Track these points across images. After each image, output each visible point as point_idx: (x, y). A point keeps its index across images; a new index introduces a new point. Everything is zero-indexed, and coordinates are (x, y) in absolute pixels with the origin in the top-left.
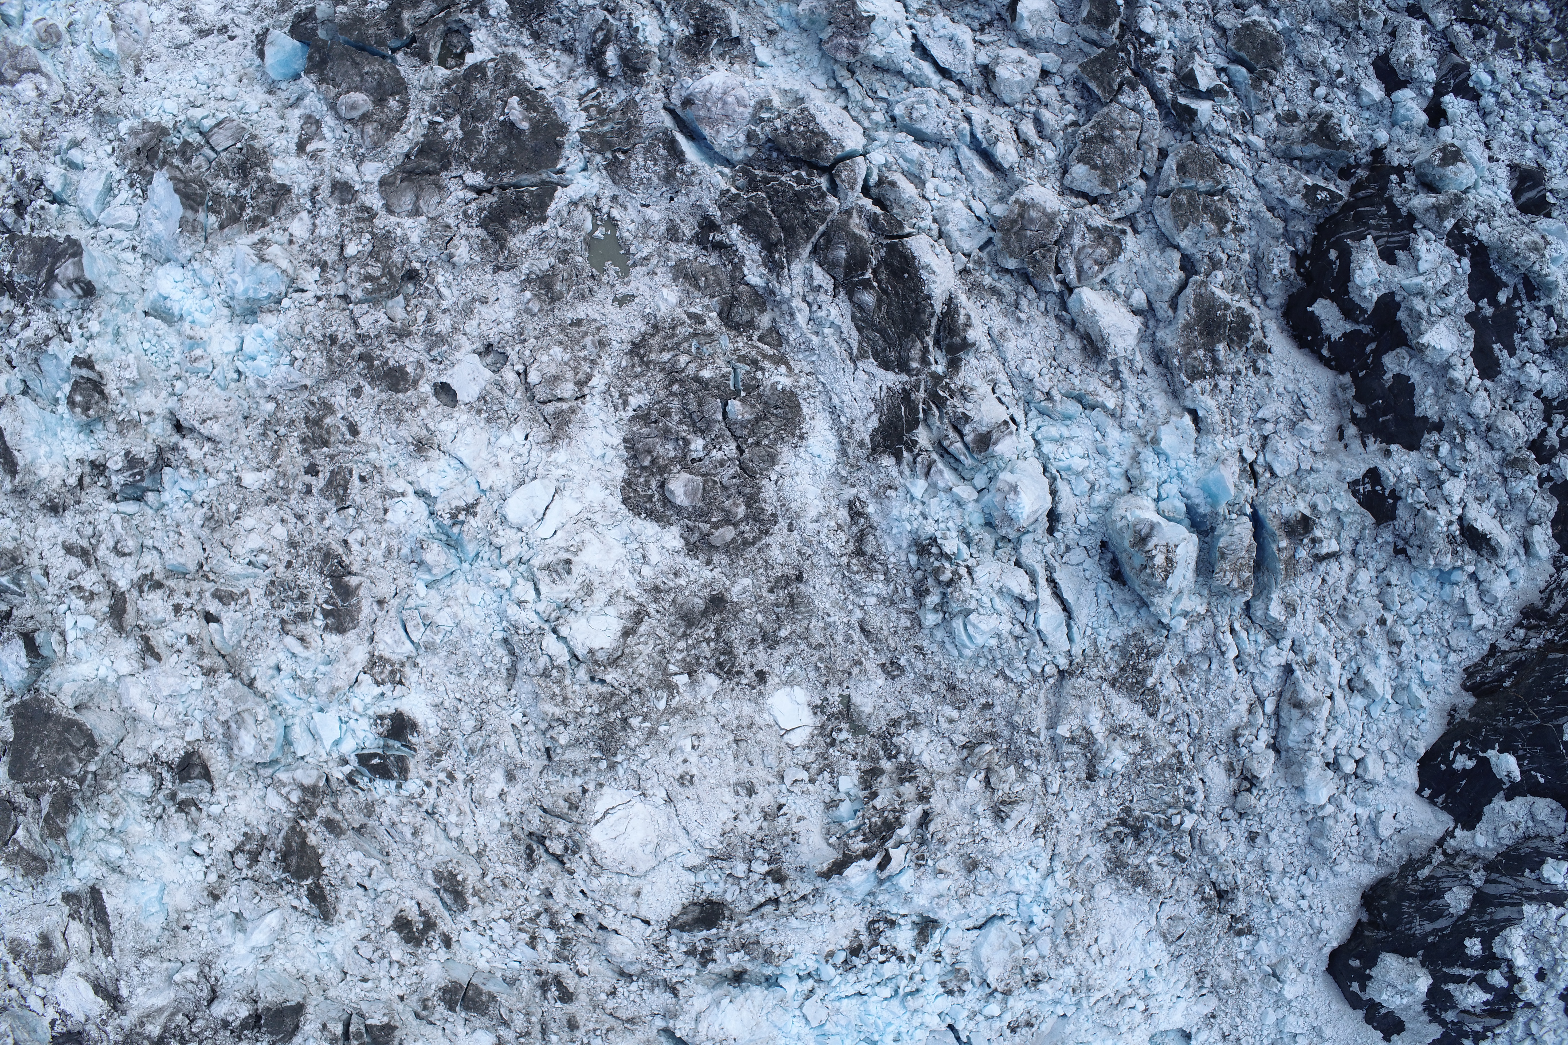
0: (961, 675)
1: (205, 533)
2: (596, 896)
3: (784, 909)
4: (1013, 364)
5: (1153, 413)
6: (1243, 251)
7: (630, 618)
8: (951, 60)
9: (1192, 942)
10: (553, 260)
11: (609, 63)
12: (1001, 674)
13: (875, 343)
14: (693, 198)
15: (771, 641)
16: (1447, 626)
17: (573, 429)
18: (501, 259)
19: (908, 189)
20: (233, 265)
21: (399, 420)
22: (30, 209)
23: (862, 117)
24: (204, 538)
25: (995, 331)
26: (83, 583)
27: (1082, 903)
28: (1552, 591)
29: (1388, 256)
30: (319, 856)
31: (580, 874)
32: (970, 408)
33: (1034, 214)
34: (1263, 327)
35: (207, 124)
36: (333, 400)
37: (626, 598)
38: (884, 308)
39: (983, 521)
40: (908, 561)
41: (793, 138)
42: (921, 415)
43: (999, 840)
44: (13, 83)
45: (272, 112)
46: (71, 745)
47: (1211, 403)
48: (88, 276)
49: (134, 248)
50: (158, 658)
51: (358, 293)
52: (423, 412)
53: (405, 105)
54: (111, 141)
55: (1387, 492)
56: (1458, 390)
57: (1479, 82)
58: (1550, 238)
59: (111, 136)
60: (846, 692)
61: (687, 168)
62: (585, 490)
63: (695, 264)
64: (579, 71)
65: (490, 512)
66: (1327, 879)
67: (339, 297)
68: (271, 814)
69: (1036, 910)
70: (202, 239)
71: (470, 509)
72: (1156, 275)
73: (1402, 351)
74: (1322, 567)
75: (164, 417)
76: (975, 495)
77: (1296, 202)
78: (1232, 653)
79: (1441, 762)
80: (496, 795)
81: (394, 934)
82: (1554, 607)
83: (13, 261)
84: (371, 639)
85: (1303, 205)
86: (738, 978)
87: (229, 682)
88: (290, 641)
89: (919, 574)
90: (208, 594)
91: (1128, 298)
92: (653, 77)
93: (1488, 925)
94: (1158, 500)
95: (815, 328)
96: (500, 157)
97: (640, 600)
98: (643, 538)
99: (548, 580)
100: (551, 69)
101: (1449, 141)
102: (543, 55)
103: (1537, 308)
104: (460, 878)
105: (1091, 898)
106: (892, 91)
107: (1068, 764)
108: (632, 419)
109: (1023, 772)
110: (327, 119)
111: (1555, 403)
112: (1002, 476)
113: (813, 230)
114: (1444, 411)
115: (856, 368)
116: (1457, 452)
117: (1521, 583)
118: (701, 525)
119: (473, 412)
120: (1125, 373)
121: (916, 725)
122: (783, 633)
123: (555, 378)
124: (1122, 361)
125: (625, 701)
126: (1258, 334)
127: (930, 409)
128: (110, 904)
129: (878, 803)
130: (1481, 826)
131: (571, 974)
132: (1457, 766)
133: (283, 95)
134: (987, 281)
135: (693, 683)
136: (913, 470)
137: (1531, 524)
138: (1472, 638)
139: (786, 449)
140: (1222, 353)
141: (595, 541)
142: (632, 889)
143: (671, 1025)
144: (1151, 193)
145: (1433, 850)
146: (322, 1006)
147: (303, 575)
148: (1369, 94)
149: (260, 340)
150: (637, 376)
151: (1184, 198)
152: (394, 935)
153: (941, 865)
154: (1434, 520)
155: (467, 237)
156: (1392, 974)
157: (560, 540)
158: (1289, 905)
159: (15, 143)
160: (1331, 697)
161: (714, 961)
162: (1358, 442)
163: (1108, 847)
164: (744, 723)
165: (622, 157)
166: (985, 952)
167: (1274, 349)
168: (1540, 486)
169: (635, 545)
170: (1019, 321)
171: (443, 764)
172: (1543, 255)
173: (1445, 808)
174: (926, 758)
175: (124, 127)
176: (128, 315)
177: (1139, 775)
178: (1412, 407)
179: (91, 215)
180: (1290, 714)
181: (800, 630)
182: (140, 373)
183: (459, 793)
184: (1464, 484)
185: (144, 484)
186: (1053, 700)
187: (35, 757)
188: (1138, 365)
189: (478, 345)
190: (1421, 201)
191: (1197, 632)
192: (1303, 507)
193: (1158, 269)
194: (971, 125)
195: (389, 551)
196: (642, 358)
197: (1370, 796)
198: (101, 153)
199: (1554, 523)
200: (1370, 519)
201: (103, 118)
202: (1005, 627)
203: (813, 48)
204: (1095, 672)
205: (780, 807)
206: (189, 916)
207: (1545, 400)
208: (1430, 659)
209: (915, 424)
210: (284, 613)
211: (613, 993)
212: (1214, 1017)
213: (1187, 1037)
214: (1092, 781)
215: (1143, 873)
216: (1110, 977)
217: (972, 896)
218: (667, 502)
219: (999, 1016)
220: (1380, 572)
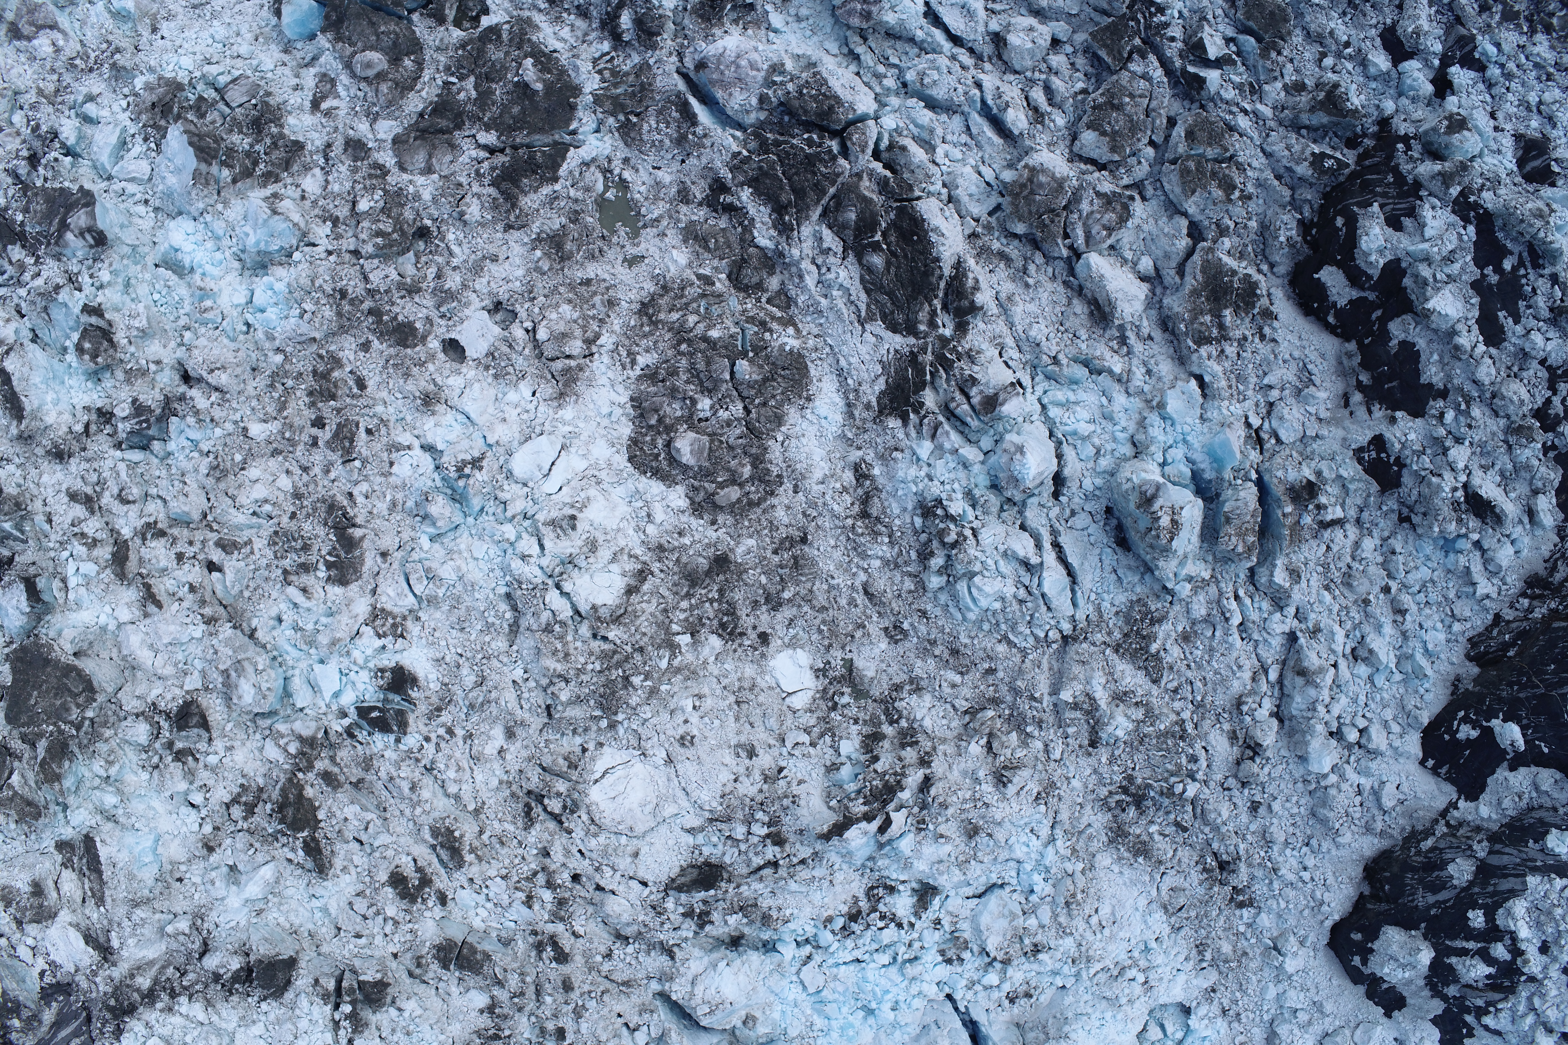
0: (965, 640)
1: (210, 482)
2: (594, 856)
3: (782, 872)
4: (1020, 329)
5: (1160, 379)
6: (1250, 219)
7: (634, 575)
8: (962, 27)
9: (1193, 914)
10: (563, 220)
11: (624, 27)
12: (1005, 639)
13: (884, 305)
14: (704, 161)
15: (774, 603)
16: (1452, 595)
17: (580, 387)
18: (512, 218)
19: (918, 154)
20: (245, 218)
21: (407, 375)
22: (44, 161)
23: (874, 83)
24: (208, 487)
25: (1003, 296)
26: (86, 530)
27: (1083, 872)
28: (1556, 560)
29: (1394, 223)
30: (316, 809)
31: (578, 834)
32: (977, 371)
33: (1043, 179)
34: (1269, 295)
35: (223, 80)
36: (341, 354)
37: (630, 556)
38: (893, 270)
39: (988, 483)
40: (913, 523)
41: (805, 102)
43: (1001, 805)
44: (29, 39)
45: (287, 71)
46: (69, 690)
47: (1218, 369)
48: (100, 225)
49: (146, 202)
50: (159, 605)
51: (369, 248)
52: (431, 367)
53: (420, 65)
54: (126, 96)
55: (1392, 460)
56: (1464, 357)
57: (1485, 53)
58: (1554, 206)
59: (126, 91)
60: (849, 656)
61: (699, 130)
62: (591, 447)
63: (705, 226)
64: (594, 35)
65: (497, 467)
66: (1329, 850)
67: (350, 252)
68: (268, 765)
69: (1037, 878)
70: (215, 192)
71: (476, 463)
72: (1164, 241)
73: (1408, 318)
74: (1327, 534)
75: (172, 367)
76: (981, 457)
77: (1303, 169)
78: (1236, 620)
79: (1445, 732)
80: (495, 752)
81: (389, 890)
82: (1558, 577)
83: (26, 210)
84: (374, 592)
85: (1310, 172)
86: (735, 942)
87: (230, 631)
88: (293, 592)
89: (924, 537)
90: (211, 543)
91: (1135, 264)
92: (667, 41)
93: (1491, 897)
94: (1163, 465)
95: (824, 291)
96: (513, 117)
97: (644, 558)
98: (648, 497)
99: (552, 535)
100: (565, 32)
101: (1455, 110)
102: (558, 19)
103: (1542, 276)
104: (457, 834)
105: (1092, 867)
106: (904, 58)
107: (1071, 730)
108: (639, 378)
109: (1025, 738)
110: (342, 77)
111: (1560, 372)
112: (1008, 437)
113: (824, 192)
114: (1449, 378)
115: (864, 330)
116: (1462, 419)
117: (1525, 552)
118: (706, 485)
119: (481, 368)
120: (1132, 339)
121: (918, 690)
122: (786, 595)
123: (564, 335)
124: (1129, 327)
125: (627, 659)
126: (1265, 301)
127: (937, 371)
128: (103, 852)
129: (879, 766)
130: (1485, 797)
131: (567, 935)
132: (1461, 736)
133: (299, 55)
134: (996, 246)
135: (696, 643)
136: (919, 432)
137: (1536, 492)
138: (1476, 607)
139: (792, 411)
140: (1229, 318)
141: (601, 498)
142: (630, 850)
143: (667, 987)
144: (1159, 161)
145: (1436, 821)
146: (315, 961)
147: (307, 526)
148: (1376, 65)
149: (270, 293)
150: (645, 336)
151: (1192, 165)
152: (389, 892)
153: (942, 829)
154: (1439, 486)
155: (478, 196)
156: (1395, 947)
157: (565, 496)
158: (1291, 877)
159: (31, 97)
160: (1335, 666)
161: (712, 923)
162: (1363, 409)
163: (1110, 815)
164: (746, 685)
165: (634, 119)
166: (985, 920)
167: (1280, 316)
168: (1545, 455)
169: (640, 504)
170: (1027, 286)
171: (442, 719)
172: (1548, 223)
173: (1448, 779)
174: (927, 723)
175: (139, 83)
176: (139, 267)
177: (1141, 743)
178: (1417, 373)
179: (104, 168)
180: (1294, 682)
181: (803, 592)
182: (149, 322)
183: (458, 750)
184: (1469, 452)
185: (150, 432)
186: (1056, 666)
187: (32, 702)
188: (1145, 331)
189: (487, 302)
190: (1427, 168)
191: (1201, 598)
192: (1308, 473)
193: (1166, 235)
194: (982, 91)
195: (394, 504)
196: (650, 318)
197: (1373, 765)
198: (116, 108)
199: (1558, 492)
200: (1375, 487)
201: (120, 73)
202: (1009, 590)
203: (826, 14)
204: (1099, 637)
205: (781, 770)
206: (183, 868)
207: (1550, 369)
208: (1434, 628)
209: (922, 385)
210: (287, 563)
211: (609, 955)
212: (1214, 991)
213: (1186, 1011)
214: (1094, 747)
215: (1144, 843)
216: (1110, 948)
217: (973, 862)
218: (673, 461)
219: (998, 986)
220: (1385, 540)
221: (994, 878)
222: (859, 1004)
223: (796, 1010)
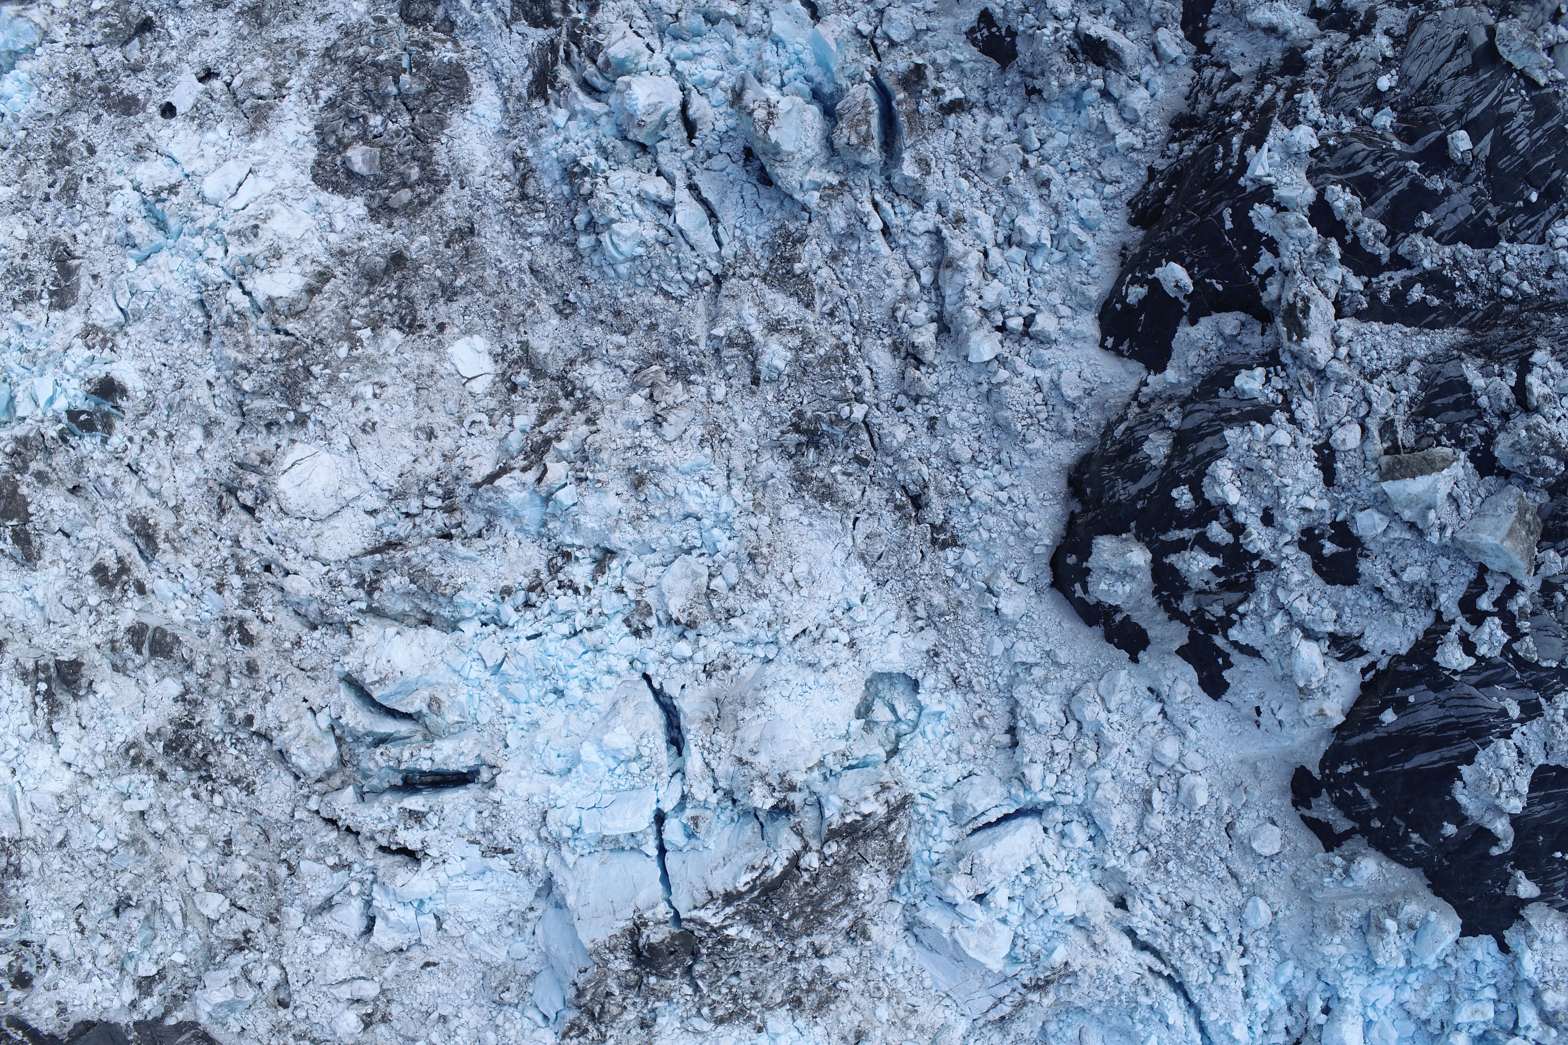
0: (623, 299)
2: (278, 539)
3: (456, 542)
7: (315, 277)
9: (894, 561)
12: (660, 290)
15: (449, 293)
16: (1094, 154)
17: (271, 123)
27: (769, 526)
28: (1196, 93)
30: (29, 504)
31: (267, 521)
32: (603, 39)
36: (76, 128)
37: (313, 261)
40: (561, 191)
42: (562, 53)
43: (662, 449)
51: (99, 39)
52: (147, 126)
55: (1003, 31)
60: (524, 337)
62: (278, 171)
65: (193, 193)
69: (720, 535)
71: (173, 189)
74: (952, 119)
76: (607, 109)
78: (876, 224)
79: (1117, 302)
80: (194, 451)
84: (87, 311)
88: (20, 317)
89: (574, 204)
97: (326, 262)
98: (330, 209)
99: (237, 243)
104: (151, 522)
105: (779, 521)
107: (729, 368)
108: (321, 109)
109: (689, 385)
115: (511, 31)
117: (1161, 92)
118: (381, 191)
119: (187, 120)
121: (590, 360)
122: (459, 283)
123: (255, 81)
125: (307, 350)
127: (569, 47)
130: (1172, 363)
131: (257, 622)
132: (1131, 299)
135: (375, 337)
136: (557, 105)
137: (1155, 27)
138: (1125, 165)
139: (454, 114)
141: (284, 211)
142: (313, 532)
145: (1128, 405)
147: (34, 262)
150: (326, 73)
152: (90, 580)
156: (1106, 556)
157: (251, 210)
158: (986, 499)
160: (986, 254)
161: (381, 590)
163: (791, 462)
164: (426, 372)
166: (669, 584)
169: (323, 216)
171: (146, 422)
173: (1133, 355)
174: (597, 388)
177: (805, 372)
180: (946, 276)
181: (474, 278)
183: (160, 451)
186: (710, 307)
189: (198, 70)
192: (915, 58)
195: (108, 238)
196: (331, 58)
197: (1046, 354)
199: (1183, 23)
200: (995, 65)
202: (650, 233)
204: (746, 270)
205: (458, 448)
208: (1085, 195)
209: (558, 64)
210: (15, 293)
211: (298, 643)
212: (937, 655)
213: (915, 685)
214: (757, 385)
215: (828, 486)
216: (808, 608)
217: (645, 518)
218: (351, 174)
219: (691, 658)
220: (1016, 117)
221: (677, 540)
222: (548, 685)
223: (483, 693)
